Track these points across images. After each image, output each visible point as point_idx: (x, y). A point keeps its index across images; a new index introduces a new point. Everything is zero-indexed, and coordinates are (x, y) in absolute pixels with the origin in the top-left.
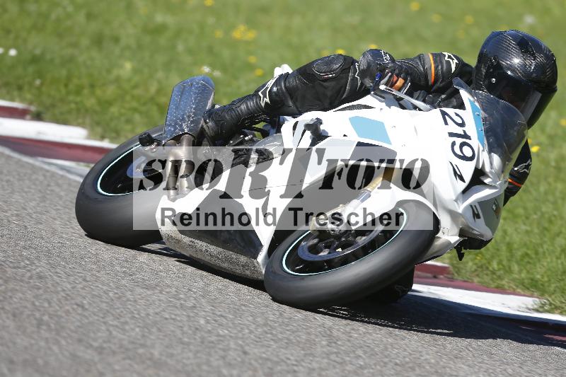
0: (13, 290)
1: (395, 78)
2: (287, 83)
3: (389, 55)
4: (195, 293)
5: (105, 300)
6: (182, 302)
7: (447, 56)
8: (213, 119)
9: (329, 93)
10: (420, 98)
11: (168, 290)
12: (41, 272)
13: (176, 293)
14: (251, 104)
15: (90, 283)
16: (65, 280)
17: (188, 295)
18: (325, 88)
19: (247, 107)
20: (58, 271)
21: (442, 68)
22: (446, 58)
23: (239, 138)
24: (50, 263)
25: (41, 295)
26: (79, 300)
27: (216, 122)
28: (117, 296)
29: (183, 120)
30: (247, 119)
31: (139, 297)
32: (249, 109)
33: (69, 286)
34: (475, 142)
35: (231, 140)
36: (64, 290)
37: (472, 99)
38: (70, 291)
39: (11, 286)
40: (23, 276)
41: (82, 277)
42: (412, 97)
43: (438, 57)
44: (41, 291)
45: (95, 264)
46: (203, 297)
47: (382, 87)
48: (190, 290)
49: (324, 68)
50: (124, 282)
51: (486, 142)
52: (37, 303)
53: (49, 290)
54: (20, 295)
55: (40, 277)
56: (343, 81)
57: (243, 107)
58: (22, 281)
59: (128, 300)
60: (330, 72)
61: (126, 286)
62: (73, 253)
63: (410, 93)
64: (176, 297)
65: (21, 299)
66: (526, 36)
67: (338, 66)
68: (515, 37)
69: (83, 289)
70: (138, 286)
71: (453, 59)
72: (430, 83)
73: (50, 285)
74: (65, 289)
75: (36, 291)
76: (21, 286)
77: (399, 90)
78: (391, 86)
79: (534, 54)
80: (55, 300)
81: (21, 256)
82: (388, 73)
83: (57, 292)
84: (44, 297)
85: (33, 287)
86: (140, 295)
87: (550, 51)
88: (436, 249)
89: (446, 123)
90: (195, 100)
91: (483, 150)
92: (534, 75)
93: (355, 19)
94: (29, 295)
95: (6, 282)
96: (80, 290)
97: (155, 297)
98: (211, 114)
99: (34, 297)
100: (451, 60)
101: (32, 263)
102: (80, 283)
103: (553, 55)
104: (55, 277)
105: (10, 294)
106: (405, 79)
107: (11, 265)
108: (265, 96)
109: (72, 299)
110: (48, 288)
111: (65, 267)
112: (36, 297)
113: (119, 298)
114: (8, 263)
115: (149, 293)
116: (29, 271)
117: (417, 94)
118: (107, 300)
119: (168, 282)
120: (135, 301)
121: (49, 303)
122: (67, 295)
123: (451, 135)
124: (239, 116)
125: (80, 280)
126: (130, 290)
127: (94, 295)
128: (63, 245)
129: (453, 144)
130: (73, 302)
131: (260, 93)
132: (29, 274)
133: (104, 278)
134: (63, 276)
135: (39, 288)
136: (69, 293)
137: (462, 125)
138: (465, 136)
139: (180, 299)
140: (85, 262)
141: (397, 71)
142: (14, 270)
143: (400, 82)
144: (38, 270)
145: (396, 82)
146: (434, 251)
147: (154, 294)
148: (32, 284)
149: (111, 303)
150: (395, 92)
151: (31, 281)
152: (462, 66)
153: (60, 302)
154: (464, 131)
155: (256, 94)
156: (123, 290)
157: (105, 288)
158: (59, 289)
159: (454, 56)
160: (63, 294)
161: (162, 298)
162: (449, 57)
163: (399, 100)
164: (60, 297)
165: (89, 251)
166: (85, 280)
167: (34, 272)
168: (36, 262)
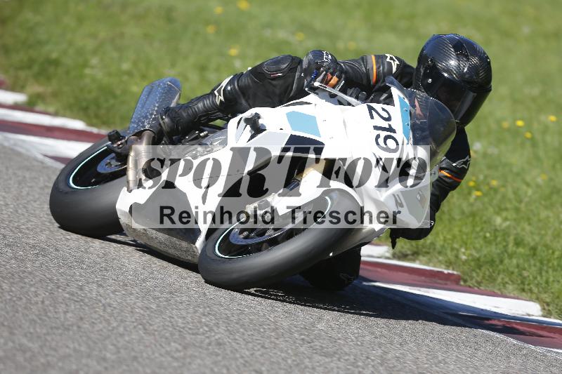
0: (192, 356)
1: (330, 76)
2: (240, 81)
3: (332, 56)
4: (373, 360)
5: (282, 366)
6: (361, 370)
7: (389, 58)
8: (169, 116)
9: (277, 91)
10: (353, 95)
11: (347, 357)
12: (219, 338)
13: (354, 361)
14: (207, 102)
15: (269, 350)
16: (243, 347)
17: (367, 362)
18: (274, 86)
19: (204, 104)
20: (237, 337)
21: (383, 69)
22: (388, 60)
23: (194, 133)
24: (228, 330)
25: (220, 361)
26: (257, 366)
27: (172, 119)
28: (295, 363)
29: (146, 117)
30: (204, 116)
31: (318, 364)
32: (205, 107)
33: (247, 353)
34: (399, 135)
35: (187, 135)
36: (242, 357)
37: (402, 96)
38: (248, 357)
39: (190, 352)
40: (202, 342)
41: (259, 344)
42: (346, 94)
43: (381, 58)
44: (220, 358)
45: (274, 330)
46: (382, 365)
47: (317, 84)
48: (368, 358)
49: (273, 68)
50: (302, 349)
51: (411, 136)
52: (216, 370)
53: (227, 357)
54: (199, 361)
55: (219, 344)
56: (291, 80)
57: (200, 105)
58: (201, 347)
59: (306, 367)
60: (280, 71)
61: (304, 354)
62: (252, 320)
63: (343, 90)
64: (354, 364)
65: (199, 365)
66: (462, 39)
67: (285, 66)
68: (451, 40)
69: (261, 355)
70: (316, 353)
71: (394, 61)
72: (372, 83)
73: (228, 352)
74: (244, 356)
75: (214, 357)
76: (200, 352)
77: (334, 87)
78: (327, 84)
79: (467, 55)
80: (234, 366)
81: (200, 322)
82: (323, 72)
83: (236, 359)
84: (222, 363)
85: (211, 354)
86: (318, 362)
87: (485, 53)
88: (363, 236)
89: (372, 117)
90: (159, 99)
91: (408, 144)
92: (467, 76)
93: (536, 91)
94: (208, 361)
95: (185, 348)
96: (258, 356)
97: (332, 365)
98: (168, 111)
99: (213, 363)
100: (392, 61)
101: (211, 330)
102: (259, 350)
103: (487, 57)
104: (233, 344)
105: (188, 360)
106: (339, 77)
107: (190, 332)
108: (220, 95)
109: (251, 365)
110: (227, 354)
111: (243, 334)
112: (215, 363)
113: (297, 365)
114: (187, 329)
115: (327, 360)
116: (208, 337)
117: (350, 91)
118: (285, 367)
119: (346, 349)
120: (313, 368)
121: (228, 369)
122: (246, 362)
123: (376, 128)
124: (195, 114)
125: (259, 347)
126: (308, 357)
127: (273, 362)
128: (242, 312)
129: (378, 136)
130: (251, 368)
131: (216, 92)
132: (207, 341)
133: (283, 345)
134: (242, 343)
135: (217, 355)
136: (247, 359)
137: (389, 119)
138: (391, 129)
139: (358, 367)
140: (264, 329)
141: (331, 70)
142: (194, 337)
143: (334, 80)
144: (217, 337)
145: (330, 80)
146: (361, 238)
147: (332, 362)
148: (211, 351)
149: (289, 370)
150: (328, 89)
151: (210, 347)
152: (403, 66)
153: (239, 369)
154: (390, 125)
155: (212, 93)
156: (302, 357)
157: (283, 355)
158: (238, 356)
159: (396, 58)
160: (241, 360)
161: (340, 366)
162: (391, 58)
163: (333, 96)
164: (238, 363)
165: (268, 319)
166: (263, 347)
167: (213, 339)
168: (215, 328)
